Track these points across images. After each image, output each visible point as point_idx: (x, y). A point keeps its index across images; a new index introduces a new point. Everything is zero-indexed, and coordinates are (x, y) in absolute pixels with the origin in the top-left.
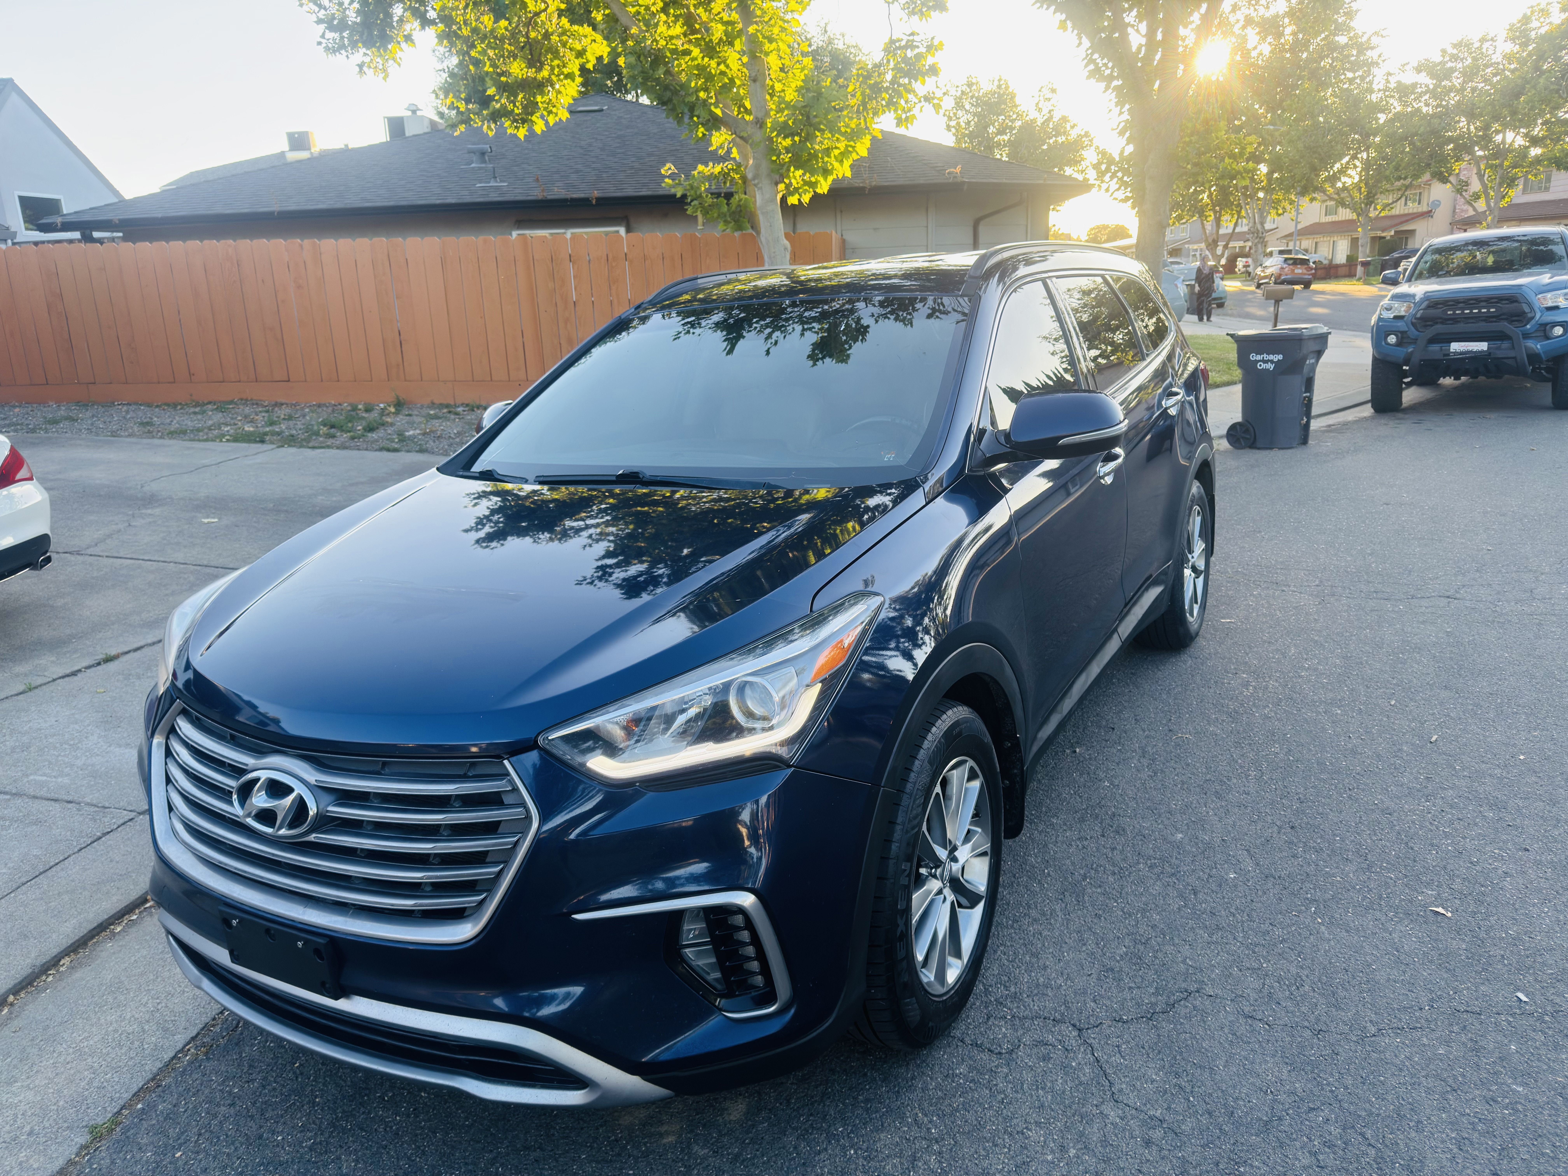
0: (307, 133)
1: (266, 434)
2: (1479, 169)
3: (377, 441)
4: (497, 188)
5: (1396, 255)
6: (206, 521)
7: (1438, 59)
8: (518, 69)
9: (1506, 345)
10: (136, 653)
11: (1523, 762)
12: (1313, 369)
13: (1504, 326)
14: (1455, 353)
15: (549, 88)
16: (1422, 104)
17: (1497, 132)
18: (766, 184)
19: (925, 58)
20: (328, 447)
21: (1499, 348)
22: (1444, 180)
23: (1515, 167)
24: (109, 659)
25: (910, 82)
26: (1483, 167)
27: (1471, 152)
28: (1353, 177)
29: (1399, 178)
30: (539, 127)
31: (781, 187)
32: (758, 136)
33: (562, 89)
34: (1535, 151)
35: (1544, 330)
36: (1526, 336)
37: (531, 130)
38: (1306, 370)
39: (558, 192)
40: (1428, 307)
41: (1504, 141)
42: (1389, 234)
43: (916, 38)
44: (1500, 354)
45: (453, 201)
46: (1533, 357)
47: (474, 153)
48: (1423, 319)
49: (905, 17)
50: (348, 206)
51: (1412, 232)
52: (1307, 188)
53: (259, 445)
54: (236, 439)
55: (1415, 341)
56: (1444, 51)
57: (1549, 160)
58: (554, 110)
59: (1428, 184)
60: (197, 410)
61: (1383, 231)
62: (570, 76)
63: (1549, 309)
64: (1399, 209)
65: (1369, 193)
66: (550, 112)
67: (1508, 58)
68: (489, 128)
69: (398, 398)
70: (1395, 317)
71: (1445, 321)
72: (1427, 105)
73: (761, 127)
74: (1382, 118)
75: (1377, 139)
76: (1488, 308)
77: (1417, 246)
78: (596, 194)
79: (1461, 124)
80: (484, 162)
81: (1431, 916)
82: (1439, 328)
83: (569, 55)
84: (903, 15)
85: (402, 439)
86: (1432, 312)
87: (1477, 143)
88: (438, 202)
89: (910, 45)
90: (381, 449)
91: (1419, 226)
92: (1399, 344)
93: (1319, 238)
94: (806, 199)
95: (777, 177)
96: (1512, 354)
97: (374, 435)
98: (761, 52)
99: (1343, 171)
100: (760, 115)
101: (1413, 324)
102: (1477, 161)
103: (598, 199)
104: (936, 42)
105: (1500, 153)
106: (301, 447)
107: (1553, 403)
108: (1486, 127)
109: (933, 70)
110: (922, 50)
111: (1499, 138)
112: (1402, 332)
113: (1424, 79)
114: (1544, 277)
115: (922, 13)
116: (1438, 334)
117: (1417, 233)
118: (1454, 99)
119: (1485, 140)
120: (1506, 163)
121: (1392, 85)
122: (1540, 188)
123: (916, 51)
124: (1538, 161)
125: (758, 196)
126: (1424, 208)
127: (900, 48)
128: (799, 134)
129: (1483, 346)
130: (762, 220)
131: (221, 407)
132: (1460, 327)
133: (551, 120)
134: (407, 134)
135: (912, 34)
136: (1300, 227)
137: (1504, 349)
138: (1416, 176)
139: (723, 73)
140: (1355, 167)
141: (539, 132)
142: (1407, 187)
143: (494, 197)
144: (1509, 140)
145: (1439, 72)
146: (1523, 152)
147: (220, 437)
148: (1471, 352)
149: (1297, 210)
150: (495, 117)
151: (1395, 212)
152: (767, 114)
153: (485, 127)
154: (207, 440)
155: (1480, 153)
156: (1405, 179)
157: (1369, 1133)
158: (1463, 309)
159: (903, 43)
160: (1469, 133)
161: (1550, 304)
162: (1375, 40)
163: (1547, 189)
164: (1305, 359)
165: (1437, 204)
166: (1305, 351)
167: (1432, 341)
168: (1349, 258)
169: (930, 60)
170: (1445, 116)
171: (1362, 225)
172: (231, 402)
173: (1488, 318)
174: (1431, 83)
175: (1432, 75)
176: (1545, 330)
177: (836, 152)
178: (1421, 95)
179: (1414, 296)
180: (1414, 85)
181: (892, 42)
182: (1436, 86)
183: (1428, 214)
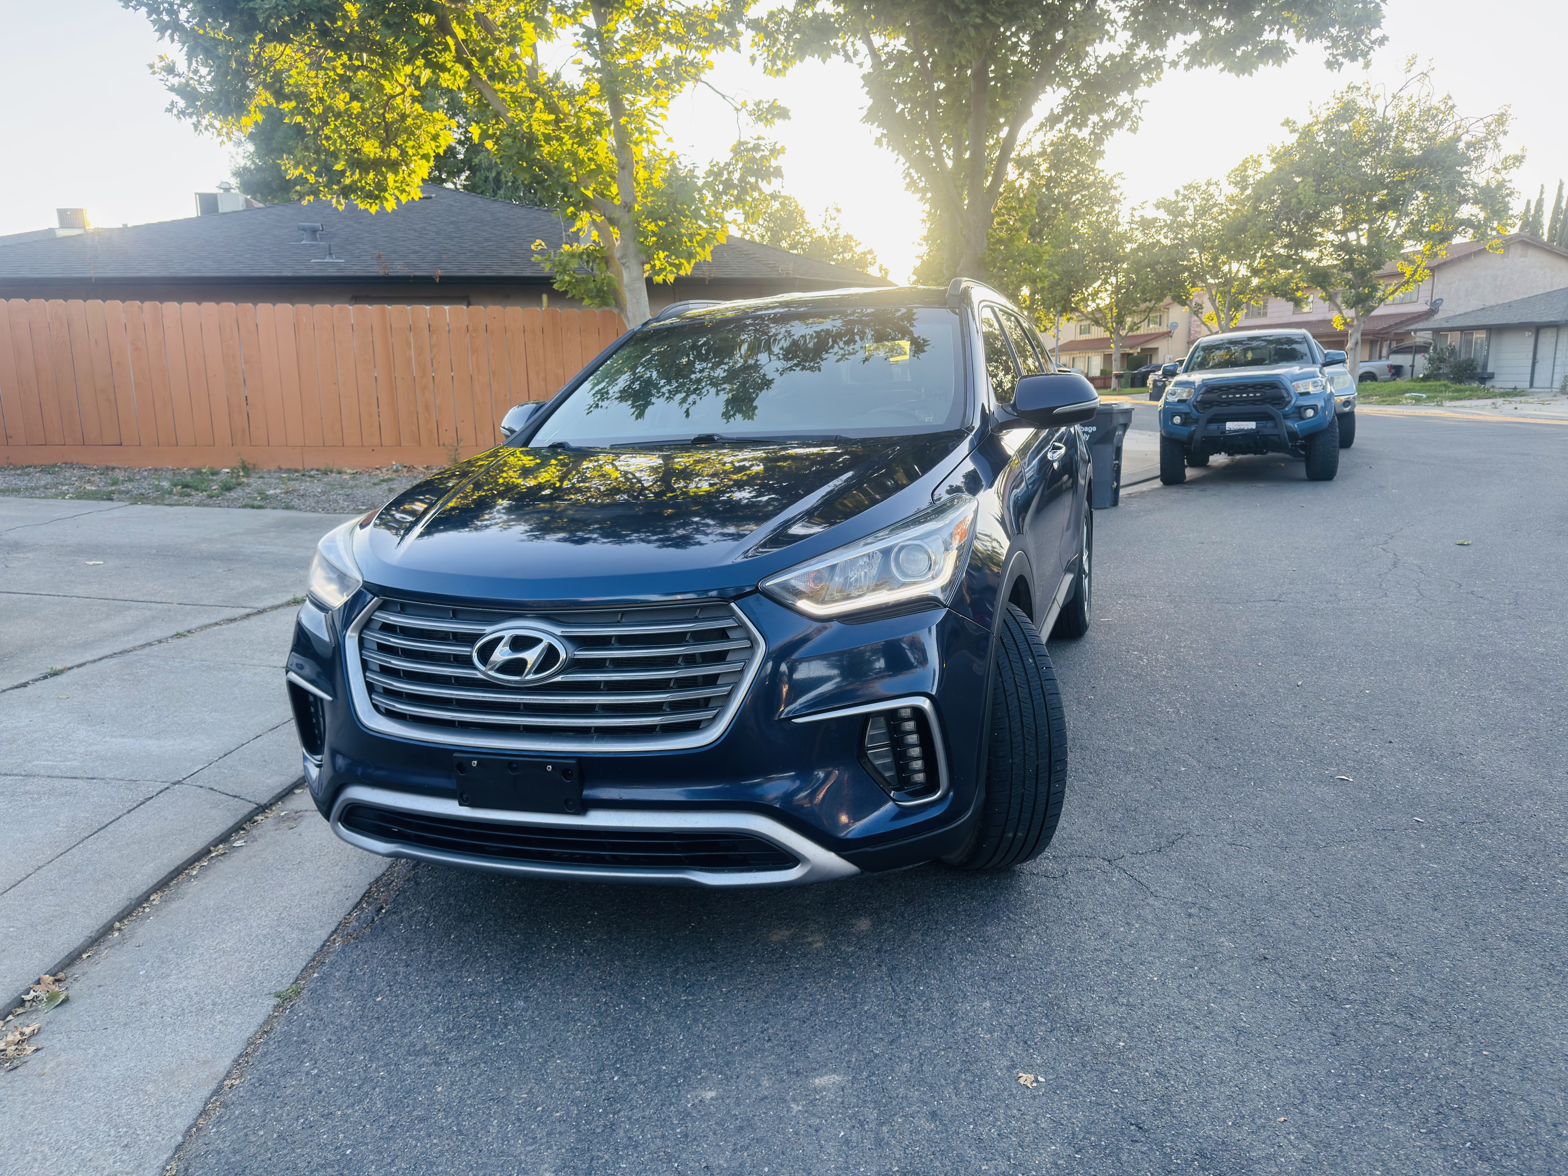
0: (81, 210)
1: (113, 492)
2: (1211, 295)
3: (238, 499)
4: (333, 264)
5: (1143, 369)
6: (91, 563)
7: (1173, 198)
8: (371, 148)
9: (1270, 424)
10: (80, 669)
11: (1369, 694)
12: (1121, 441)
13: (1268, 408)
14: (1230, 431)
15: (404, 167)
16: (1161, 237)
17: (1224, 263)
18: (633, 263)
19: (769, 160)
20: (186, 504)
21: (1265, 427)
22: (1183, 303)
23: (1240, 293)
24: (56, 674)
25: (757, 181)
26: (1214, 292)
27: (1204, 281)
28: (1105, 300)
29: (1145, 300)
30: (390, 205)
31: (647, 267)
32: (626, 219)
33: (417, 169)
34: (1255, 281)
35: (1299, 411)
36: (1286, 416)
37: (382, 208)
38: (1115, 441)
39: (399, 269)
40: (1206, 392)
41: (1230, 271)
42: (1136, 351)
43: (761, 142)
44: (1267, 431)
45: (290, 275)
46: (1292, 435)
47: (305, 230)
48: (1202, 402)
49: (752, 123)
50: (174, 275)
51: (1156, 349)
52: (1066, 308)
53: (109, 502)
54: (79, 497)
55: (1196, 421)
56: (1177, 193)
57: (1269, 288)
58: (407, 189)
59: (1167, 308)
60: (19, 472)
61: (1131, 348)
62: (425, 157)
63: (1302, 394)
64: (1143, 330)
65: (1119, 314)
66: (403, 191)
67: (1232, 200)
68: (338, 202)
69: (243, 462)
70: (1179, 401)
71: (1220, 403)
72: (1166, 237)
73: (629, 211)
74: (1128, 247)
75: (1125, 266)
76: (1255, 393)
77: (1160, 362)
78: (440, 273)
79: (1194, 256)
80: (316, 240)
81: (1339, 782)
82: (1215, 410)
83: (424, 138)
84: (750, 120)
85: (265, 498)
86: (1210, 396)
87: (1208, 272)
88: (273, 275)
89: (756, 148)
90: (244, 507)
91: (1162, 345)
92: (1184, 423)
93: (1076, 354)
94: (671, 278)
95: (643, 257)
96: (1276, 432)
97: (233, 494)
98: (631, 142)
99: (1095, 294)
100: (629, 200)
101: (1194, 406)
102: (1209, 287)
103: (441, 278)
104: (778, 147)
105: (1228, 281)
106: (156, 504)
107: (1307, 474)
108: (1215, 259)
109: (778, 172)
110: (767, 153)
111: (1226, 268)
112: (1186, 414)
113: (1163, 215)
114: (1295, 369)
115: (767, 120)
116: (1216, 415)
117: (1160, 351)
118: (1187, 233)
119: (1215, 269)
120: (1233, 290)
121: (1137, 219)
122: (1259, 314)
123: (761, 153)
124: (1259, 289)
125: (625, 274)
126: (1164, 329)
127: (747, 150)
128: (664, 219)
129: (1251, 425)
130: (628, 297)
131: (46, 469)
132: (1233, 409)
133: (404, 198)
134: (220, 211)
135: (758, 138)
136: (1060, 343)
137: (1269, 428)
138: (1159, 299)
139: (590, 159)
140: (1106, 290)
141: (389, 209)
142: (1151, 310)
143: (332, 272)
144: (1234, 270)
145: (1175, 210)
146: (1247, 281)
147: (63, 495)
148: (1243, 430)
149: (1057, 327)
150: (346, 192)
151: (1141, 332)
152: (635, 199)
153: (334, 201)
154: (46, 497)
155: (1211, 281)
156: (1150, 301)
157: (1342, 897)
158: (1234, 394)
159: (750, 146)
160: (1202, 263)
161: (1302, 390)
162: (1117, 182)
163: (1265, 314)
164: (1115, 430)
165: (1175, 326)
166: (1115, 423)
167: (1210, 421)
168: (1103, 372)
169: (774, 163)
170: (1181, 248)
171: (1114, 342)
172: (55, 465)
173: (1254, 401)
174: (1168, 218)
175: (1169, 212)
176: (1300, 413)
177: (699, 238)
178: (1161, 228)
179: (1193, 383)
180: (1155, 220)
181: (740, 143)
182: (1173, 222)
183: (1168, 334)
